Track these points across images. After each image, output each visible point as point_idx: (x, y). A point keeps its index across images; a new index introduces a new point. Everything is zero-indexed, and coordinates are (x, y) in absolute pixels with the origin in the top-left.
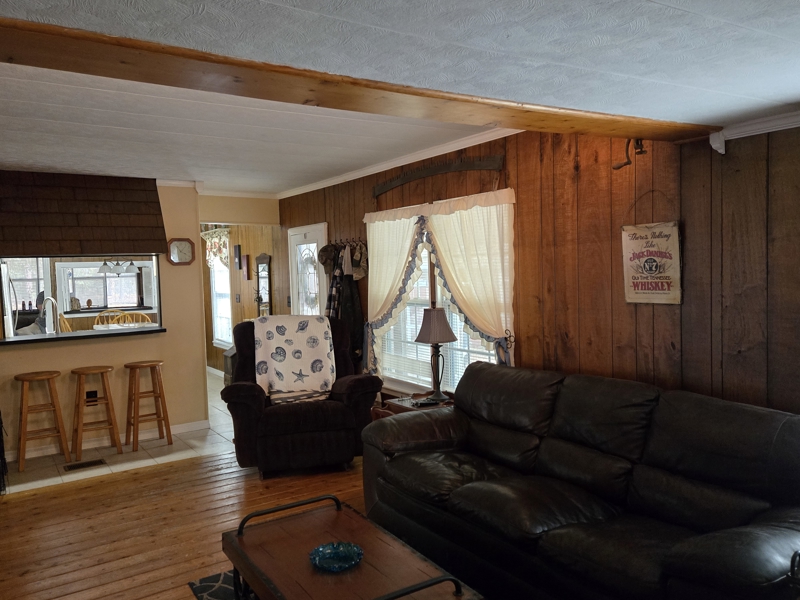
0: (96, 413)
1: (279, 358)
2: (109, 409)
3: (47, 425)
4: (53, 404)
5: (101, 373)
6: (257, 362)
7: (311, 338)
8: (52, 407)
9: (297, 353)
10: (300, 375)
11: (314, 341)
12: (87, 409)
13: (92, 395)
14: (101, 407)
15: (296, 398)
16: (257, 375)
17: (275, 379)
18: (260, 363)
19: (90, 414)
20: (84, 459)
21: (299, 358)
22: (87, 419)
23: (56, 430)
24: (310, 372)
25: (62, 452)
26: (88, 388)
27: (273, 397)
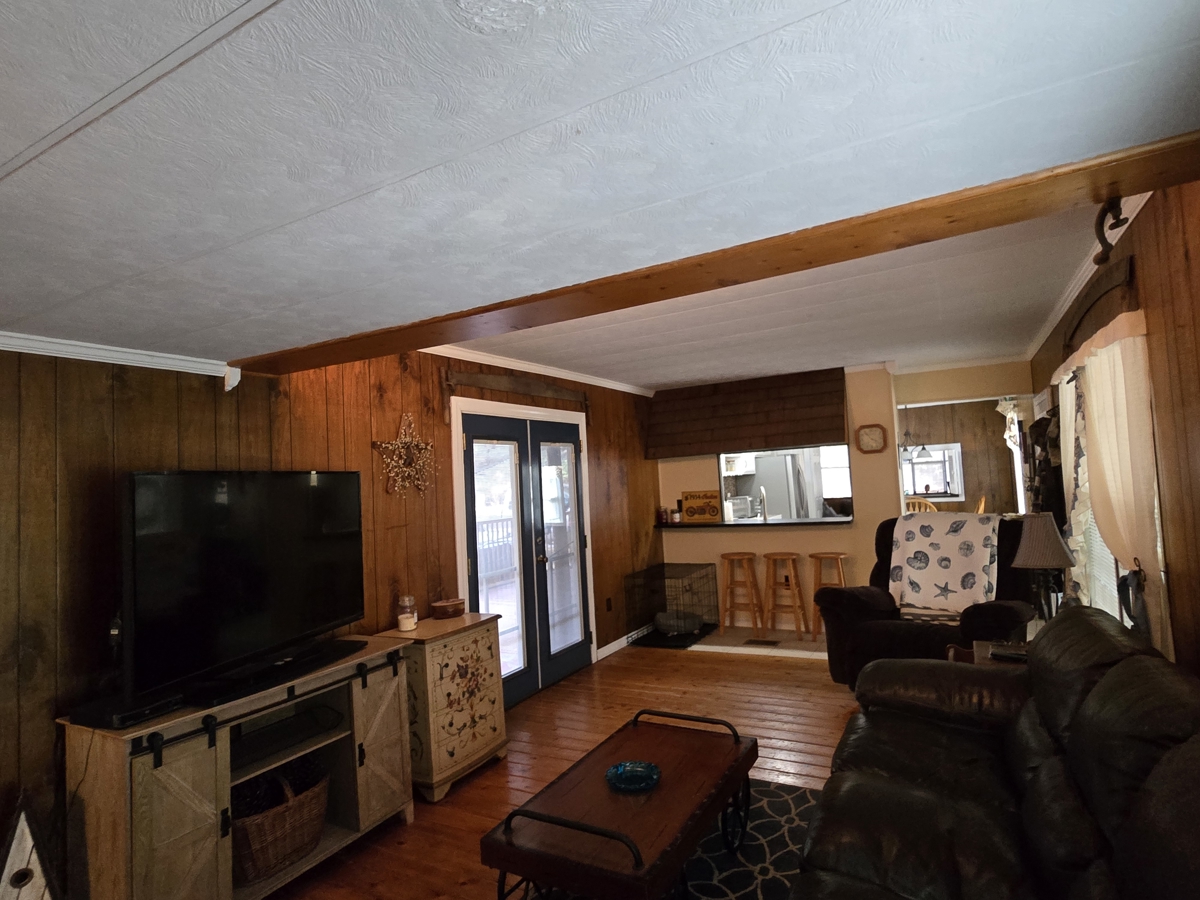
1: (918, 564)
6: (892, 566)
7: (964, 543)
9: (945, 562)
10: (945, 590)
11: (967, 548)
15: (935, 618)
16: (891, 582)
17: (908, 589)
18: (895, 568)
21: (946, 567)
24: (958, 587)
27: (904, 610)
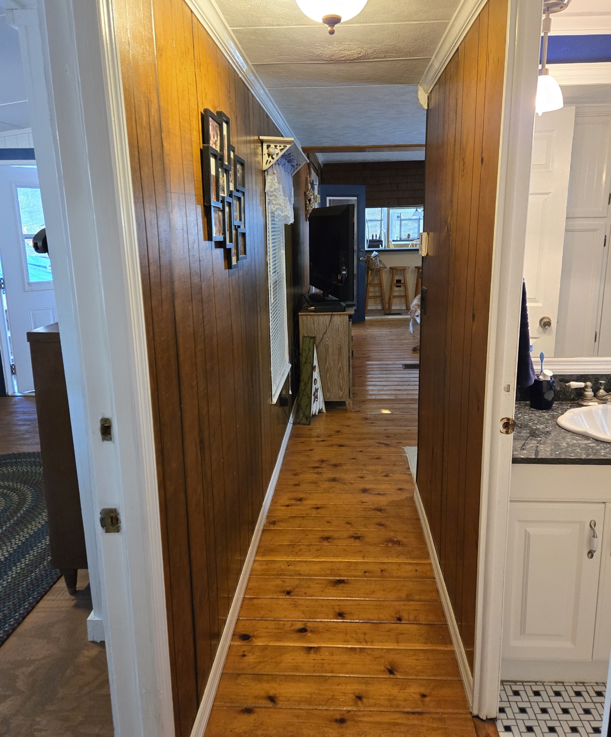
0: (400, 291)
2: (406, 290)
3: (378, 294)
4: (380, 284)
5: (403, 270)
8: (380, 285)
12: (396, 289)
13: (399, 281)
14: (402, 288)
19: (397, 291)
20: (392, 312)
22: (396, 294)
23: (382, 297)
25: (383, 309)
26: (397, 278)
